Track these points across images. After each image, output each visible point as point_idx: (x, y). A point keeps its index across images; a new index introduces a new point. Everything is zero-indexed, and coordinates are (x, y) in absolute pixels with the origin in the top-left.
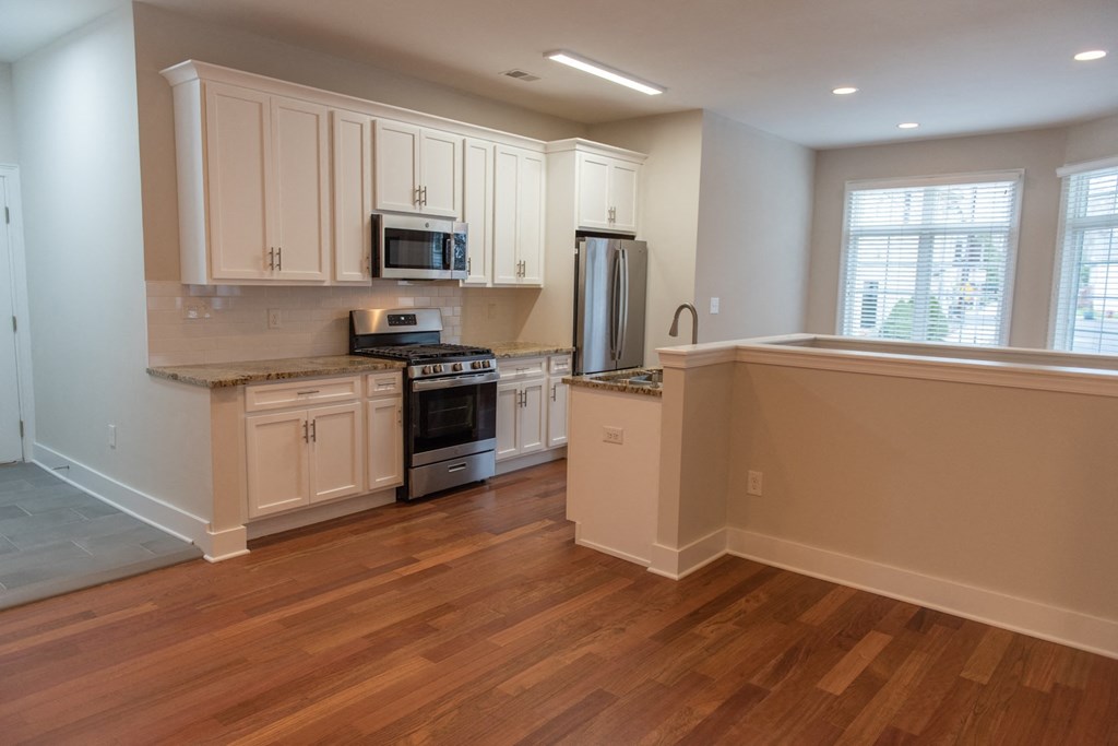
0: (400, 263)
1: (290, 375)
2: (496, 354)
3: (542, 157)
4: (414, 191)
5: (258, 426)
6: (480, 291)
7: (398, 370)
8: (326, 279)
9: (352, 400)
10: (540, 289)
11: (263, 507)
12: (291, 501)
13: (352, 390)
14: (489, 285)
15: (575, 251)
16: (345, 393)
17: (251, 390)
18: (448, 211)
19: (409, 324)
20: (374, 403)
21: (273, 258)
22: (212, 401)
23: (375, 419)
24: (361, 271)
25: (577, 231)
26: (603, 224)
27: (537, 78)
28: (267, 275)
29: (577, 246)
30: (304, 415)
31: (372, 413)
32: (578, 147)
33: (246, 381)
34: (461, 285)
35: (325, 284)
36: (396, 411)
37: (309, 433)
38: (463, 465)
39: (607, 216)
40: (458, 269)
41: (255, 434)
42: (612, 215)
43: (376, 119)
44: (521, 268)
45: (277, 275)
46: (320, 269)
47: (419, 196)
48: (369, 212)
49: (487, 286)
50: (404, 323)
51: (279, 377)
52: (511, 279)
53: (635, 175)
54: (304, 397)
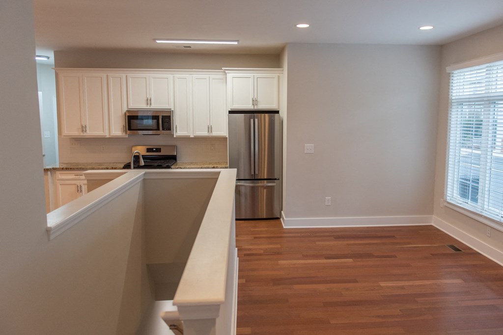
1: (71, 169)
5: (60, 184)
8: (105, 135)
17: (58, 173)
19: (158, 152)
21: (83, 129)
24: (121, 132)
25: (229, 111)
26: (248, 107)
28: (82, 134)
30: (78, 183)
32: (227, 71)
34: (175, 136)
37: (79, 189)
40: (167, 130)
41: (60, 187)
42: (255, 102)
43: (128, 75)
44: (210, 129)
45: (85, 134)
46: (104, 132)
47: (148, 101)
48: (125, 109)
49: (191, 137)
50: (154, 151)
51: (67, 169)
52: (205, 133)
53: (276, 80)
54: (78, 177)
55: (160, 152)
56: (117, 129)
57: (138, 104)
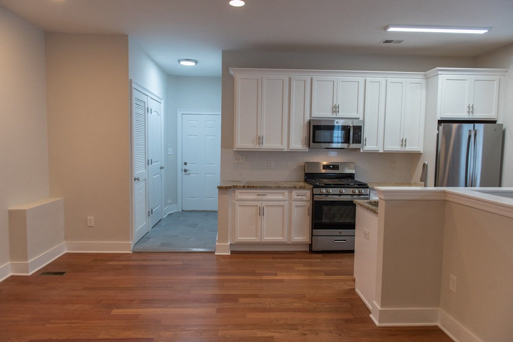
0: (322, 141)
1: (253, 187)
2: (370, 187)
3: (423, 81)
4: (333, 107)
5: (239, 206)
6: (374, 155)
7: (308, 189)
8: (285, 148)
9: (285, 201)
10: (421, 153)
11: (241, 239)
12: (252, 239)
13: (284, 196)
14: (381, 151)
15: (436, 132)
16: (280, 197)
17: (237, 191)
18: (354, 115)
19: (335, 169)
20: (294, 204)
21: (260, 140)
22: (219, 194)
23: (295, 211)
24: (302, 145)
25: (439, 121)
26: (464, 115)
27: (402, 41)
28: (257, 147)
29: (438, 129)
30: (259, 204)
31: (293, 207)
32: (439, 72)
33: (235, 187)
34: (361, 151)
35: (284, 150)
36: (307, 208)
37: (261, 212)
38: (345, 240)
39: (466, 109)
40: (356, 143)
41: (238, 209)
42: (471, 109)
43: (313, 77)
44: (403, 142)
45: (262, 147)
46: (282, 144)
47: (335, 109)
48: (308, 118)
49: (380, 152)
50: (331, 169)
51: (248, 187)
52: (396, 147)
53: (496, 83)
54: (260, 197)
55: (338, 169)
56: (297, 142)
57: (322, 112)
